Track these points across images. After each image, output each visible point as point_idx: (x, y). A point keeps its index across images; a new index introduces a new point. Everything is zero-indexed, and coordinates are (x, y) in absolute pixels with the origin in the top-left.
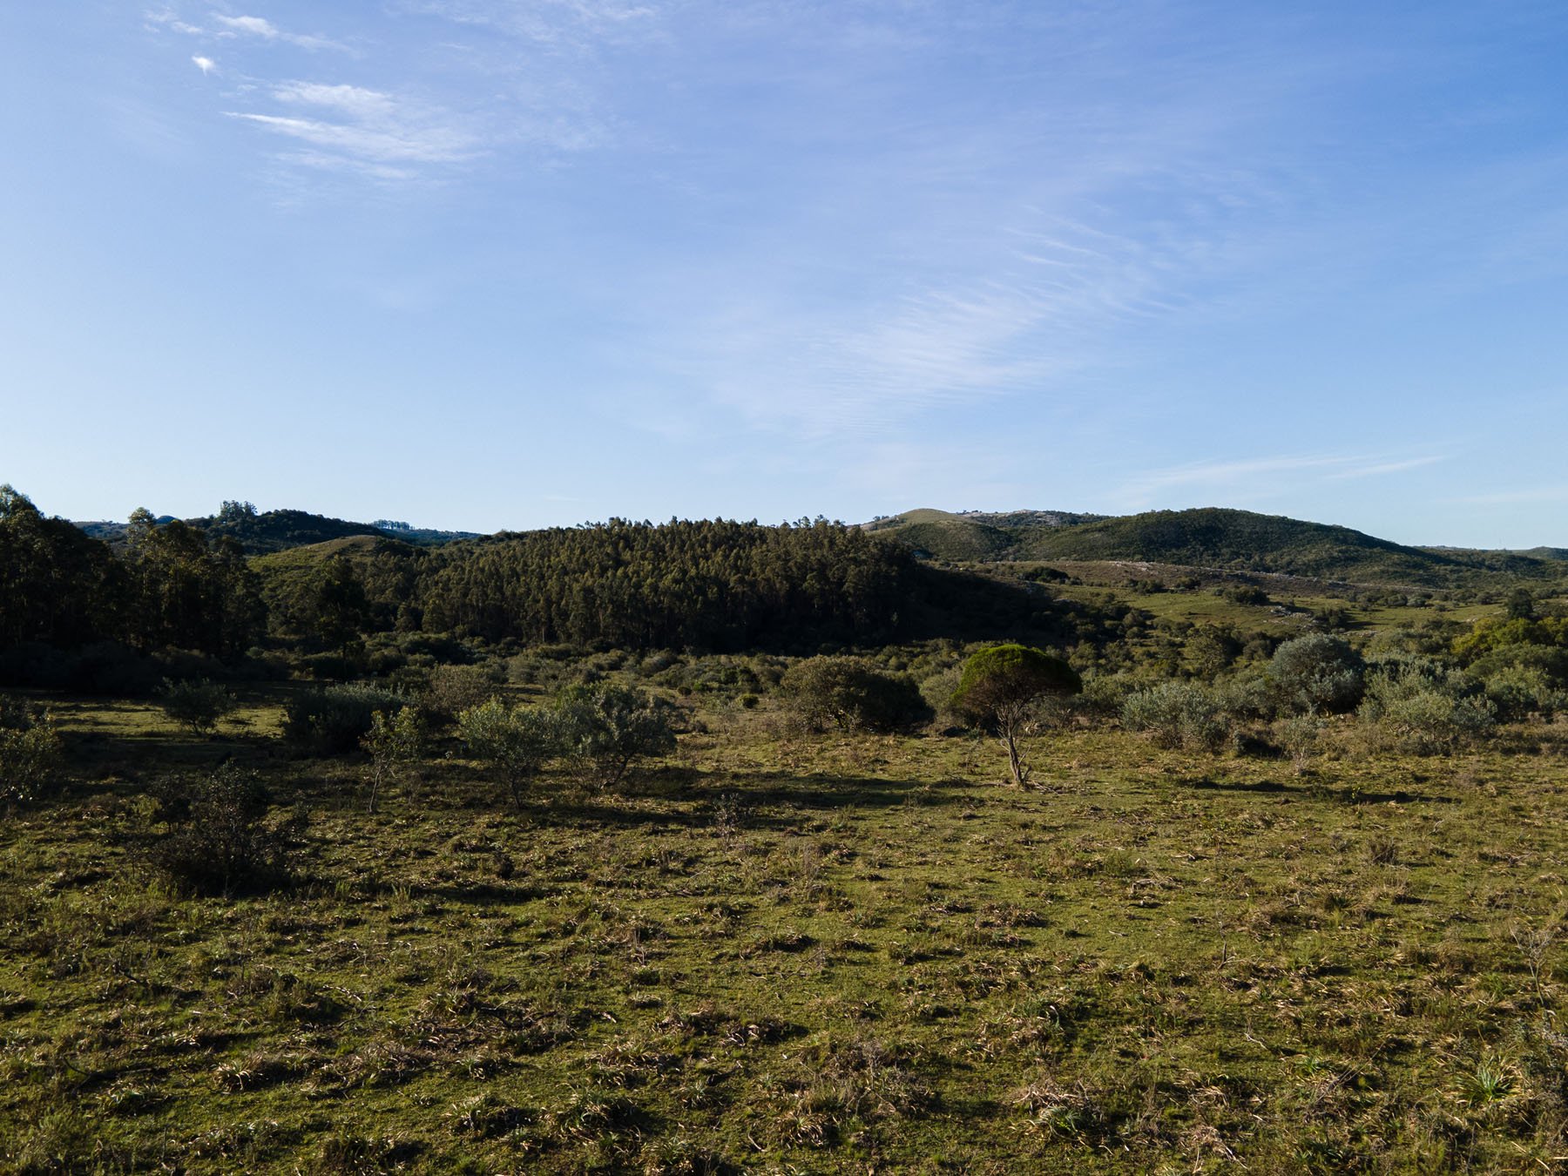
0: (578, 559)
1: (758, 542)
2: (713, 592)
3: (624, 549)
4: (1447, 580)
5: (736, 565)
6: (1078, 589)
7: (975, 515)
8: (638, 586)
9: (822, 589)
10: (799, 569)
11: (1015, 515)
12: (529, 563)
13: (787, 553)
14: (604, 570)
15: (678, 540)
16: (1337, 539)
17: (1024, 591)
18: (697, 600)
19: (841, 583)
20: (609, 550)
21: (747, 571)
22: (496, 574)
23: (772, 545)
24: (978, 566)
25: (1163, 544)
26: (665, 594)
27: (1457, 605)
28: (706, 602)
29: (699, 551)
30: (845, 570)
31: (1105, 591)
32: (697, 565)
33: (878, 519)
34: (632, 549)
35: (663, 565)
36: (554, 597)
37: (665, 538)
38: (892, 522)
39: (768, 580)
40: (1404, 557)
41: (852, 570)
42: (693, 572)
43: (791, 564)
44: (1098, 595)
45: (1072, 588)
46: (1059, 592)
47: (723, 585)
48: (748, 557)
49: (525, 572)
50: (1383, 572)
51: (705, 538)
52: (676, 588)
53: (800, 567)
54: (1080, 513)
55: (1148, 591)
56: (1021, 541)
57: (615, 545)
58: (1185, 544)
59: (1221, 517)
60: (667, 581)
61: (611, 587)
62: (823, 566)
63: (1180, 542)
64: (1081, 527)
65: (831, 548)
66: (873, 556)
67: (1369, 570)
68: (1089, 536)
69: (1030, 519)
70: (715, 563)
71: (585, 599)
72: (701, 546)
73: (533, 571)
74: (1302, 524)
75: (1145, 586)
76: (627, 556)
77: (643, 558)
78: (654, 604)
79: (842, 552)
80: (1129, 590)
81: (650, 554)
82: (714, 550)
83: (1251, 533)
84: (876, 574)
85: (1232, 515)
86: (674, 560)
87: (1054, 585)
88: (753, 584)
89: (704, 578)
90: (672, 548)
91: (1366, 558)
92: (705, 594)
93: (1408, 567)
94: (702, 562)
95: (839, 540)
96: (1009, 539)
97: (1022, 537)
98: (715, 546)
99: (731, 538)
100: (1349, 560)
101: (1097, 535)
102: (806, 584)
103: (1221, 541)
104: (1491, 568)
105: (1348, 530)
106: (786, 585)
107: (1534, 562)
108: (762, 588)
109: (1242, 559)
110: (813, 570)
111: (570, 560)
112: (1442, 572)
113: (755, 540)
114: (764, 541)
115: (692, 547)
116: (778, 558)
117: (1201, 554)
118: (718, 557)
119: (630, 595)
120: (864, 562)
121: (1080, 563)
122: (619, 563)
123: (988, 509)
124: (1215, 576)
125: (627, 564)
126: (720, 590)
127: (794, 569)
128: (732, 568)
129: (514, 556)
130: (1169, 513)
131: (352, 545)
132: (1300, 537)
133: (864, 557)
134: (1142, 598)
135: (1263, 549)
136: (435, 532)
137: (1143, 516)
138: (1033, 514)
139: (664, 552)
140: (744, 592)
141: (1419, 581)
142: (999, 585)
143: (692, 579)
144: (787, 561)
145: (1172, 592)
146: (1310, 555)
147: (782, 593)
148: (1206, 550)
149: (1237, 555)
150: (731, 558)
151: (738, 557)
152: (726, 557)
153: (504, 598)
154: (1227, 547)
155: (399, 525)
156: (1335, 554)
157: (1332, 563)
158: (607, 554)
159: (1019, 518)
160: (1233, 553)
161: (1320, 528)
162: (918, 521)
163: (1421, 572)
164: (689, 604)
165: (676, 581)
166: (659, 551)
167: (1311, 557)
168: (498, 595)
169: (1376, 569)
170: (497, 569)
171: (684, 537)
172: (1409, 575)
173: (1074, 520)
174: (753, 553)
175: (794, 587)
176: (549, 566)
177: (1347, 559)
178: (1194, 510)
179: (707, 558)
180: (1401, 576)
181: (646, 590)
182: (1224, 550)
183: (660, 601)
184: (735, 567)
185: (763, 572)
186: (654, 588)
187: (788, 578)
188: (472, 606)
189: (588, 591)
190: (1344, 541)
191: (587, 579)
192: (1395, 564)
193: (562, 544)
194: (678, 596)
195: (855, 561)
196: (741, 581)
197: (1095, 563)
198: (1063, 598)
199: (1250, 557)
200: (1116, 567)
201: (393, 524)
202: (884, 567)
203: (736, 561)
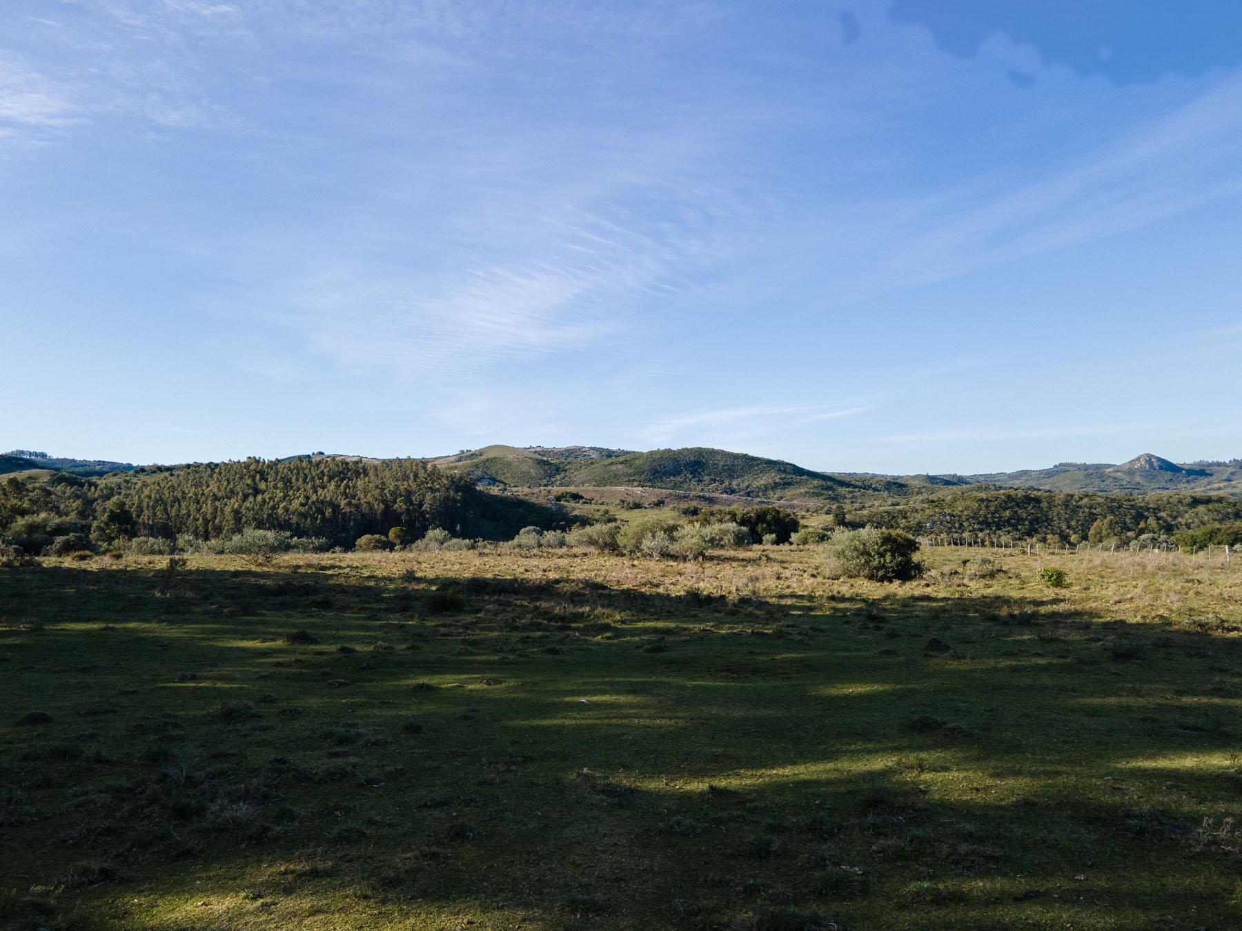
0: (226, 488)
1: (362, 476)
2: (328, 512)
3: (260, 481)
4: (846, 498)
5: (345, 492)
6: (587, 506)
7: (538, 449)
8: (274, 508)
9: (408, 509)
10: (391, 495)
11: (567, 450)
12: (187, 491)
13: (383, 483)
14: (246, 497)
15: (302, 475)
16: (780, 470)
17: (550, 508)
18: (317, 518)
19: (421, 504)
20: (249, 481)
21: (354, 497)
22: (160, 500)
23: (373, 478)
24: (526, 490)
25: (665, 473)
26: (293, 514)
27: (811, 515)
28: (324, 519)
29: (318, 482)
30: (424, 496)
31: (603, 508)
32: (316, 492)
33: (463, 452)
34: (266, 480)
35: (291, 493)
36: (209, 516)
37: (292, 473)
38: (473, 455)
39: (368, 503)
40: (821, 482)
41: (429, 496)
42: (314, 498)
43: (386, 491)
44: (598, 510)
45: (582, 507)
46: (574, 509)
47: (335, 507)
48: (354, 487)
49: (184, 498)
50: (806, 493)
51: (322, 472)
52: (303, 509)
53: (393, 493)
54: (615, 448)
55: (631, 508)
56: (566, 471)
57: (253, 478)
58: (679, 473)
59: (704, 454)
60: (296, 504)
61: (253, 509)
62: (409, 493)
63: (676, 473)
64: (613, 459)
65: (415, 480)
66: (445, 485)
67: (798, 491)
68: (614, 467)
69: (578, 453)
70: (330, 491)
71: (235, 518)
72: (319, 479)
73: (191, 497)
74: (758, 459)
75: (629, 504)
76: (262, 486)
77: (275, 487)
78: (285, 521)
79: (423, 483)
80: (619, 507)
81: (280, 485)
82: (329, 481)
83: (723, 466)
84: (447, 498)
85: (712, 452)
86: (299, 489)
87: (572, 504)
88: (357, 506)
89: (322, 502)
90: (297, 480)
91: (797, 483)
92: (323, 514)
93: (823, 489)
94: (320, 491)
95: (422, 474)
96: (558, 469)
97: (566, 468)
98: (330, 478)
99: (340, 473)
100: (786, 484)
101: (620, 467)
102: (396, 506)
103: (703, 471)
104: (875, 490)
105: (787, 464)
106: (382, 506)
107: (901, 486)
108: (365, 509)
109: (717, 483)
110: (401, 496)
111: (219, 490)
112: (843, 493)
113: (360, 474)
114: (366, 475)
115: (313, 479)
116: (377, 487)
117: (690, 481)
118: (332, 486)
119: (268, 515)
120: (438, 490)
121: (597, 488)
122: (257, 491)
123: (548, 445)
124: (685, 497)
125: (263, 492)
126: (334, 512)
127: (388, 495)
128: (342, 495)
129: (172, 486)
130: (670, 451)
131: (30, 478)
132: (756, 468)
133: (438, 486)
134: (626, 512)
135: (731, 477)
136: (73, 460)
137: (651, 453)
138: (580, 449)
139: (291, 483)
140: (351, 512)
141: (828, 499)
142: (533, 505)
143: (313, 503)
144: (383, 490)
145: (645, 508)
146: (761, 481)
147: (380, 511)
148: (693, 477)
149: (714, 481)
150: (342, 487)
151: (347, 486)
152: (338, 486)
153: (169, 518)
154: (708, 475)
155: (36, 454)
156: (777, 480)
157: (775, 486)
158: (248, 485)
159: (570, 453)
160: (712, 479)
161: (770, 463)
162: (491, 455)
163: (830, 492)
164: (311, 520)
165: (302, 505)
166: (287, 482)
167: (762, 482)
168: (165, 516)
169: (802, 490)
170: (160, 497)
171: (307, 472)
172: (823, 494)
173: (610, 454)
174: (359, 483)
175: (387, 508)
176: (203, 494)
177: (785, 484)
178: (686, 449)
179: (323, 488)
180: (817, 496)
181: (280, 511)
182: (706, 478)
183: (290, 519)
184: (345, 494)
185: (366, 497)
186: (286, 509)
187: (383, 501)
188: (144, 524)
189: (236, 512)
190: (784, 471)
191: (234, 503)
192: (815, 487)
193: (211, 476)
194: (304, 515)
195: (432, 490)
196: (349, 504)
197: (608, 488)
198: (576, 513)
199: (722, 482)
200: (621, 491)
201: (30, 454)
202: (452, 493)
203: (345, 489)
